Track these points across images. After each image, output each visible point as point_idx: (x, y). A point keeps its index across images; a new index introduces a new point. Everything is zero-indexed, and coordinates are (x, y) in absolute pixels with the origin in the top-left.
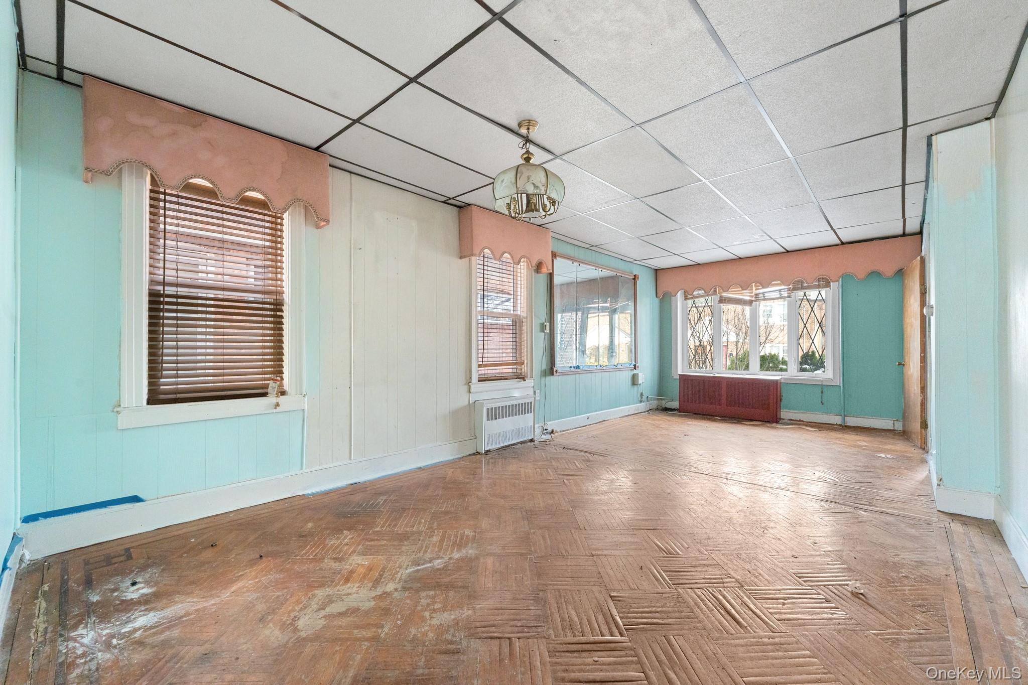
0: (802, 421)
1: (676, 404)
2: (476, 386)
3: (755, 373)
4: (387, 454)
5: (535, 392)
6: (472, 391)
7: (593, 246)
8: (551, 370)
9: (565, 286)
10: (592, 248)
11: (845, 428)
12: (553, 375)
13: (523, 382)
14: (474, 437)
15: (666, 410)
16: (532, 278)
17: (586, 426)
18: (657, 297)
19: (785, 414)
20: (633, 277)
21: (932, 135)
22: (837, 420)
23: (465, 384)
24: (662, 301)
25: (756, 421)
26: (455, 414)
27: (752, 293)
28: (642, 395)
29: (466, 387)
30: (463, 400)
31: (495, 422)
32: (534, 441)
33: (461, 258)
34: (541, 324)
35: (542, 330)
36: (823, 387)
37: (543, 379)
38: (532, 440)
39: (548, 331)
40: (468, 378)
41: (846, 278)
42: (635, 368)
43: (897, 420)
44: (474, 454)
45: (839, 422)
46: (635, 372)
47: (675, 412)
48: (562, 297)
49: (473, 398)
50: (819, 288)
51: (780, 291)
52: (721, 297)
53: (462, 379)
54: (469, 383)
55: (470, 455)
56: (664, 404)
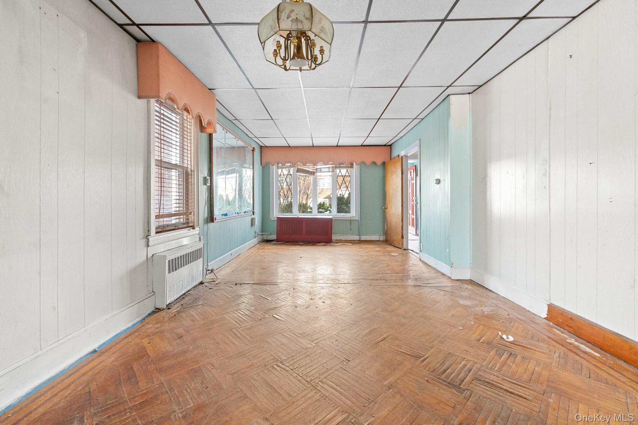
0: (342, 240)
1: (274, 237)
2: (154, 238)
3: (315, 215)
4: (40, 353)
5: (200, 238)
6: (150, 244)
7: (237, 119)
8: (211, 218)
9: (219, 148)
10: (235, 122)
11: (360, 242)
12: (213, 222)
13: (192, 230)
14: (152, 294)
15: (268, 241)
16: (198, 135)
17: (230, 261)
18: (261, 165)
19: (334, 237)
20: (252, 149)
21: (450, 95)
22: (357, 238)
23: (143, 238)
24: (263, 168)
25: (323, 242)
26: (133, 272)
27: (314, 168)
28: (256, 232)
29: (144, 241)
30: (141, 256)
31: (175, 273)
32: (203, 283)
33: (139, 97)
34: (204, 177)
35: (205, 184)
36: (351, 221)
37: (206, 226)
38: (202, 283)
39: (209, 184)
40: (146, 231)
41: (363, 164)
42: (253, 214)
43: (380, 235)
44: (154, 312)
45: (358, 239)
46: (253, 216)
47: (274, 242)
48: (217, 156)
49: (151, 252)
50: (347, 168)
51: (329, 168)
52: (298, 169)
53: (140, 231)
54: (147, 236)
55: (149, 314)
56: (265, 237)
